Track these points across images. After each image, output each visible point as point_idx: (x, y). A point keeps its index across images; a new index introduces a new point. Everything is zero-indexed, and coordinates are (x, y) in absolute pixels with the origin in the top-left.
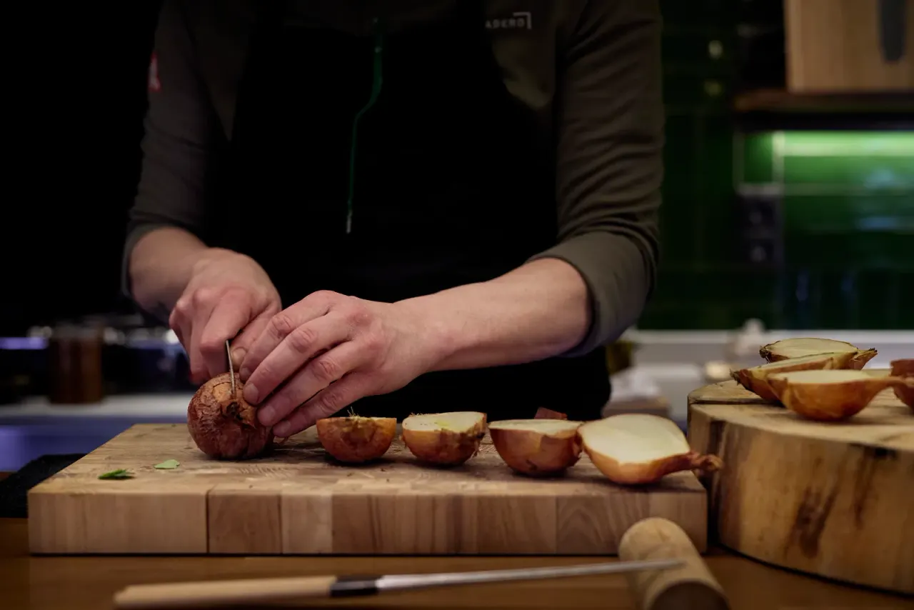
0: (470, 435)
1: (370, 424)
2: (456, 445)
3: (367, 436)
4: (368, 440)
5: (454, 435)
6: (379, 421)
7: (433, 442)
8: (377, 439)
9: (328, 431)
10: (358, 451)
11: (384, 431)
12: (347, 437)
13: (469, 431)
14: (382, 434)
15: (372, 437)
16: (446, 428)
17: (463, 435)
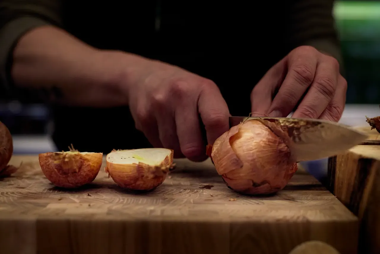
0: (163, 168)
1: (78, 158)
2: (151, 176)
3: (75, 167)
4: (77, 170)
5: (149, 168)
6: (86, 155)
7: (131, 173)
8: (85, 170)
9: (46, 163)
10: (69, 179)
11: (91, 163)
12: (59, 168)
13: (162, 165)
14: (89, 165)
15: (80, 168)
16: (142, 161)
17: (157, 168)
